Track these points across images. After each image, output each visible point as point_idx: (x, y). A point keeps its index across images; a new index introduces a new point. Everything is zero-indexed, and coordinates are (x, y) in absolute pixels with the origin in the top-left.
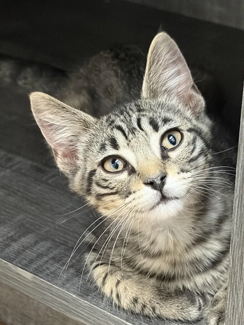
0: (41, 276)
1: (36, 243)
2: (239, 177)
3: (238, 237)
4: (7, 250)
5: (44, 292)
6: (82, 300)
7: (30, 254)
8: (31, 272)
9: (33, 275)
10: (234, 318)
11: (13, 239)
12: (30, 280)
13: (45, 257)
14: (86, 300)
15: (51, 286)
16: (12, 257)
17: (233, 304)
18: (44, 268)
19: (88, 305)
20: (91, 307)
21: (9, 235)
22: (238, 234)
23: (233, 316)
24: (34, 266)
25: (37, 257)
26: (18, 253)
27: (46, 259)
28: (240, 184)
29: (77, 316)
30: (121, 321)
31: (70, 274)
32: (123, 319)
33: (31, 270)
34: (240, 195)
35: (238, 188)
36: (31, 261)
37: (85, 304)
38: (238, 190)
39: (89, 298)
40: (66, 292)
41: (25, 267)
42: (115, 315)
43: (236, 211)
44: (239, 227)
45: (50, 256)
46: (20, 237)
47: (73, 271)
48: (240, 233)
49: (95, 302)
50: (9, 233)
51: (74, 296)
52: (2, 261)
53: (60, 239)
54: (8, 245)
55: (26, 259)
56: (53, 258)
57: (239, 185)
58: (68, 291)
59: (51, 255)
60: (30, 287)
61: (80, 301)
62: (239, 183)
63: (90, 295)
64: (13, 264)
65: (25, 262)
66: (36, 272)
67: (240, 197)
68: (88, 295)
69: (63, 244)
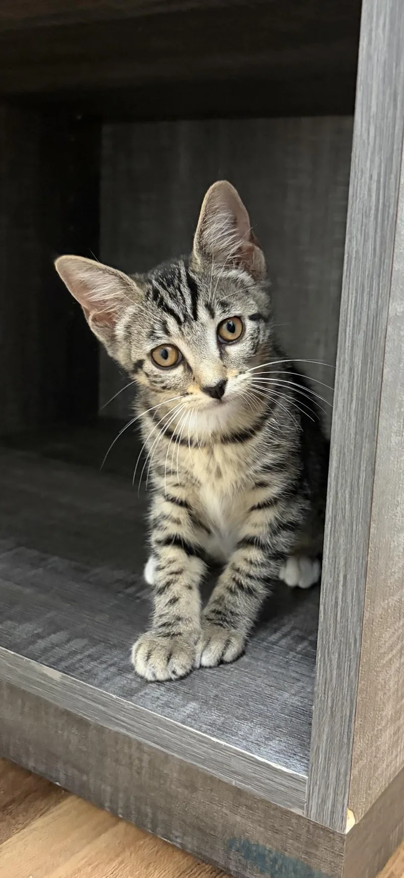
0: (72, 674)
1: (68, 641)
2: (332, 491)
3: (331, 577)
4: (31, 647)
5: (76, 696)
6: (125, 701)
7: (60, 652)
8: (60, 671)
9: (61, 673)
10: (326, 697)
11: (40, 636)
12: (58, 681)
13: (79, 655)
14: (130, 701)
15: (85, 685)
16: (36, 654)
17: (324, 677)
18: (77, 666)
19: (132, 707)
20: (135, 709)
21: (35, 632)
22: (331, 571)
23: (324, 694)
24: (64, 664)
25: (69, 654)
26: (45, 651)
27: (79, 657)
28: (333, 500)
29: (117, 725)
30: (174, 724)
31: (110, 673)
32: (179, 722)
33: (60, 669)
34: (333, 515)
35: (331, 507)
36: (61, 659)
37: (128, 705)
38: (331, 509)
39: (134, 698)
40: (104, 692)
41: (53, 665)
42: (168, 717)
43: (329, 539)
44: (332, 561)
45: (85, 654)
46: (49, 634)
47: (115, 669)
48: (333, 571)
49: (142, 703)
50: (36, 630)
51: (114, 696)
52: (23, 659)
53: (99, 636)
54: (34, 642)
55: (54, 657)
56: (89, 656)
57: (331, 503)
58: (107, 691)
59: (87, 653)
60: (58, 691)
61: (123, 702)
62: (331, 499)
63: (136, 695)
64: (38, 662)
65: (52, 660)
66: (67, 670)
67: (333, 519)
68: (133, 696)
69: (103, 642)
